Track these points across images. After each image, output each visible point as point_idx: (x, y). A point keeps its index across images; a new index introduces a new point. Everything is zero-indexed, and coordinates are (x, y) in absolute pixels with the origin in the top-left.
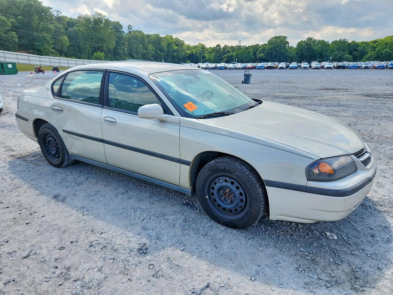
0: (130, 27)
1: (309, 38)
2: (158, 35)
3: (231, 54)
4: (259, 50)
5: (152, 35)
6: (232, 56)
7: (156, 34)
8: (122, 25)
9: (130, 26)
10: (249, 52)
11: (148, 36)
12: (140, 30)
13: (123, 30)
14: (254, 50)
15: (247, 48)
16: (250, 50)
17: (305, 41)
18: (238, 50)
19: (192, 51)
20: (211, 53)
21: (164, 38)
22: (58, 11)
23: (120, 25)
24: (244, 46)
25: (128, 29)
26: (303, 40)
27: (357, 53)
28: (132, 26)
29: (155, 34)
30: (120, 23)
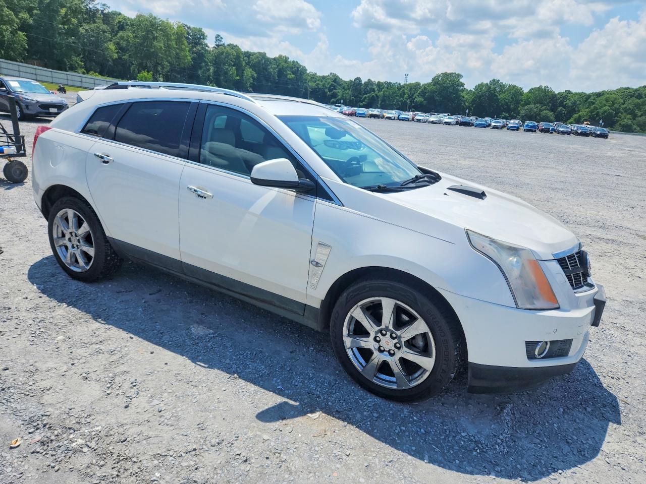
0: (218, 38)
1: (494, 80)
2: (265, 54)
3: (376, 94)
4: (419, 92)
5: (254, 54)
6: (377, 96)
7: (261, 52)
8: (206, 35)
9: (219, 36)
10: (404, 93)
11: (248, 55)
12: (235, 44)
13: (206, 41)
14: (411, 90)
15: (400, 87)
16: (406, 91)
17: (487, 84)
18: (386, 89)
19: (318, 84)
20: (346, 90)
21: (274, 59)
22: (104, 5)
23: (203, 35)
24: (397, 83)
25: (215, 40)
26: (485, 82)
27: (563, 109)
28: (222, 36)
29: (259, 53)
30: (203, 30)
